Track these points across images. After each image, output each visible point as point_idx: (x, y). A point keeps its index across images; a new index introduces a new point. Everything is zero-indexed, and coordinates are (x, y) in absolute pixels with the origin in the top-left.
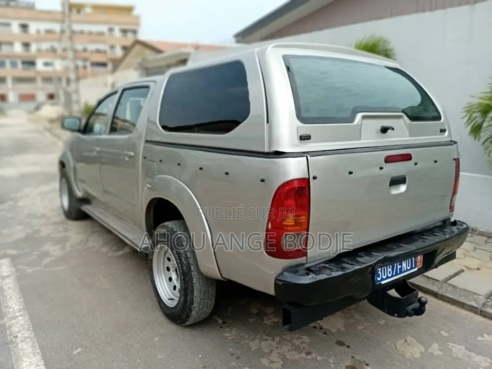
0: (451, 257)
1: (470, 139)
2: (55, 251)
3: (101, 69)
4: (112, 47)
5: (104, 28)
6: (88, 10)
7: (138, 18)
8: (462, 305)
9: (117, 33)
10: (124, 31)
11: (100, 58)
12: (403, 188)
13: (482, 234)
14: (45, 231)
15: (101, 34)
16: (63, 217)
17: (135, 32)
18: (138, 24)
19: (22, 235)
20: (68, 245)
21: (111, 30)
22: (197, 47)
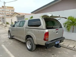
0: (63, 41)
1: (64, 27)
2: (10, 43)
3: (8, 16)
4: (10, 13)
5: (9, 10)
6: (6, 7)
7: (14, 9)
8: (64, 47)
9: (11, 11)
10: (12, 11)
11: (8, 15)
12: (58, 33)
13: (66, 39)
14: (7, 41)
15: (8, 11)
16: (9, 39)
17: (14, 11)
18: (14, 10)
19: (4, 41)
20: (11, 42)
21: (10, 10)
22: (26, 14)
